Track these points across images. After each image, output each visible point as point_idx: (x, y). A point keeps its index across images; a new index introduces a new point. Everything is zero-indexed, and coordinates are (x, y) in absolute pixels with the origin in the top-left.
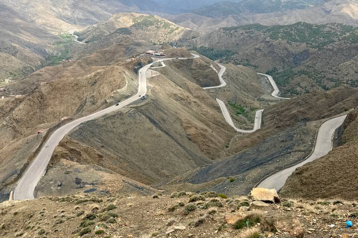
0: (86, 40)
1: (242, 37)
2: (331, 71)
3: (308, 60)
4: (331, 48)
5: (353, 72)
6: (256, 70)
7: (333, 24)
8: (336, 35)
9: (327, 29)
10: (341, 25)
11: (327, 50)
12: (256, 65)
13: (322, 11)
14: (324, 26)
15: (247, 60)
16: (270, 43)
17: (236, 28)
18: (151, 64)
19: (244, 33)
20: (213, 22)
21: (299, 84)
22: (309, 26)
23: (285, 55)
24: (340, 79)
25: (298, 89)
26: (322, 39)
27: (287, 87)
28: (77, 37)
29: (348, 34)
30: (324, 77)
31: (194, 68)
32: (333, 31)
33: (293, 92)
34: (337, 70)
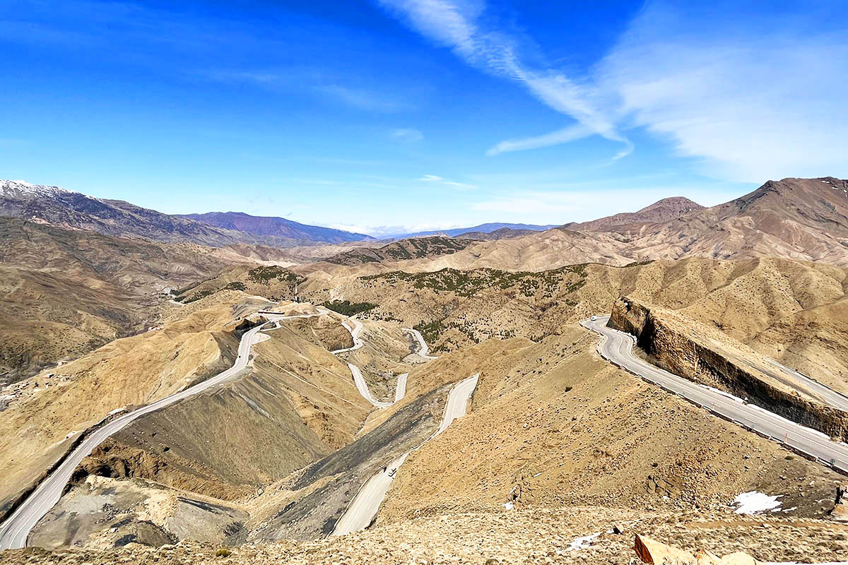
0: (185, 300)
1: (383, 287)
2: (483, 322)
3: (458, 310)
4: (480, 295)
5: (506, 322)
6: (401, 325)
7: (482, 269)
8: (486, 280)
9: (475, 275)
10: (490, 269)
11: (476, 298)
12: (401, 320)
13: (471, 256)
14: (472, 272)
15: (390, 313)
16: (415, 293)
17: (376, 277)
18: (262, 326)
19: (386, 282)
20: (351, 271)
21: (449, 340)
22: (455, 272)
23: (433, 305)
24: (494, 330)
25: (449, 345)
26: (471, 285)
27: (437, 343)
28: (174, 296)
29: (498, 280)
30: (477, 329)
31: (321, 327)
32: (482, 277)
33: (442, 348)
34: (489, 320)
